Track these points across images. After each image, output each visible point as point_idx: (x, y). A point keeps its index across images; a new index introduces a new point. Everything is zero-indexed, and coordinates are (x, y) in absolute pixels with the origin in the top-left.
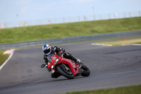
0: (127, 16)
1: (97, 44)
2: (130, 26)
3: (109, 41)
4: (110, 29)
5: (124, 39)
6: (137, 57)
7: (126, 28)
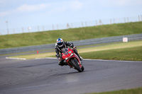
0: (41, 30)
1: (11, 58)
2: (44, 40)
3: (23, 55)
4: (24, 42)
5: (38, 53)
6: (52, 71)
7: (40, 42)
